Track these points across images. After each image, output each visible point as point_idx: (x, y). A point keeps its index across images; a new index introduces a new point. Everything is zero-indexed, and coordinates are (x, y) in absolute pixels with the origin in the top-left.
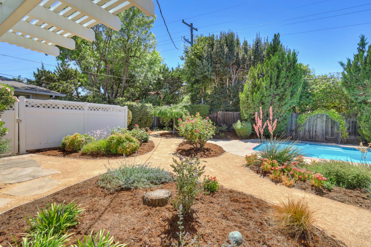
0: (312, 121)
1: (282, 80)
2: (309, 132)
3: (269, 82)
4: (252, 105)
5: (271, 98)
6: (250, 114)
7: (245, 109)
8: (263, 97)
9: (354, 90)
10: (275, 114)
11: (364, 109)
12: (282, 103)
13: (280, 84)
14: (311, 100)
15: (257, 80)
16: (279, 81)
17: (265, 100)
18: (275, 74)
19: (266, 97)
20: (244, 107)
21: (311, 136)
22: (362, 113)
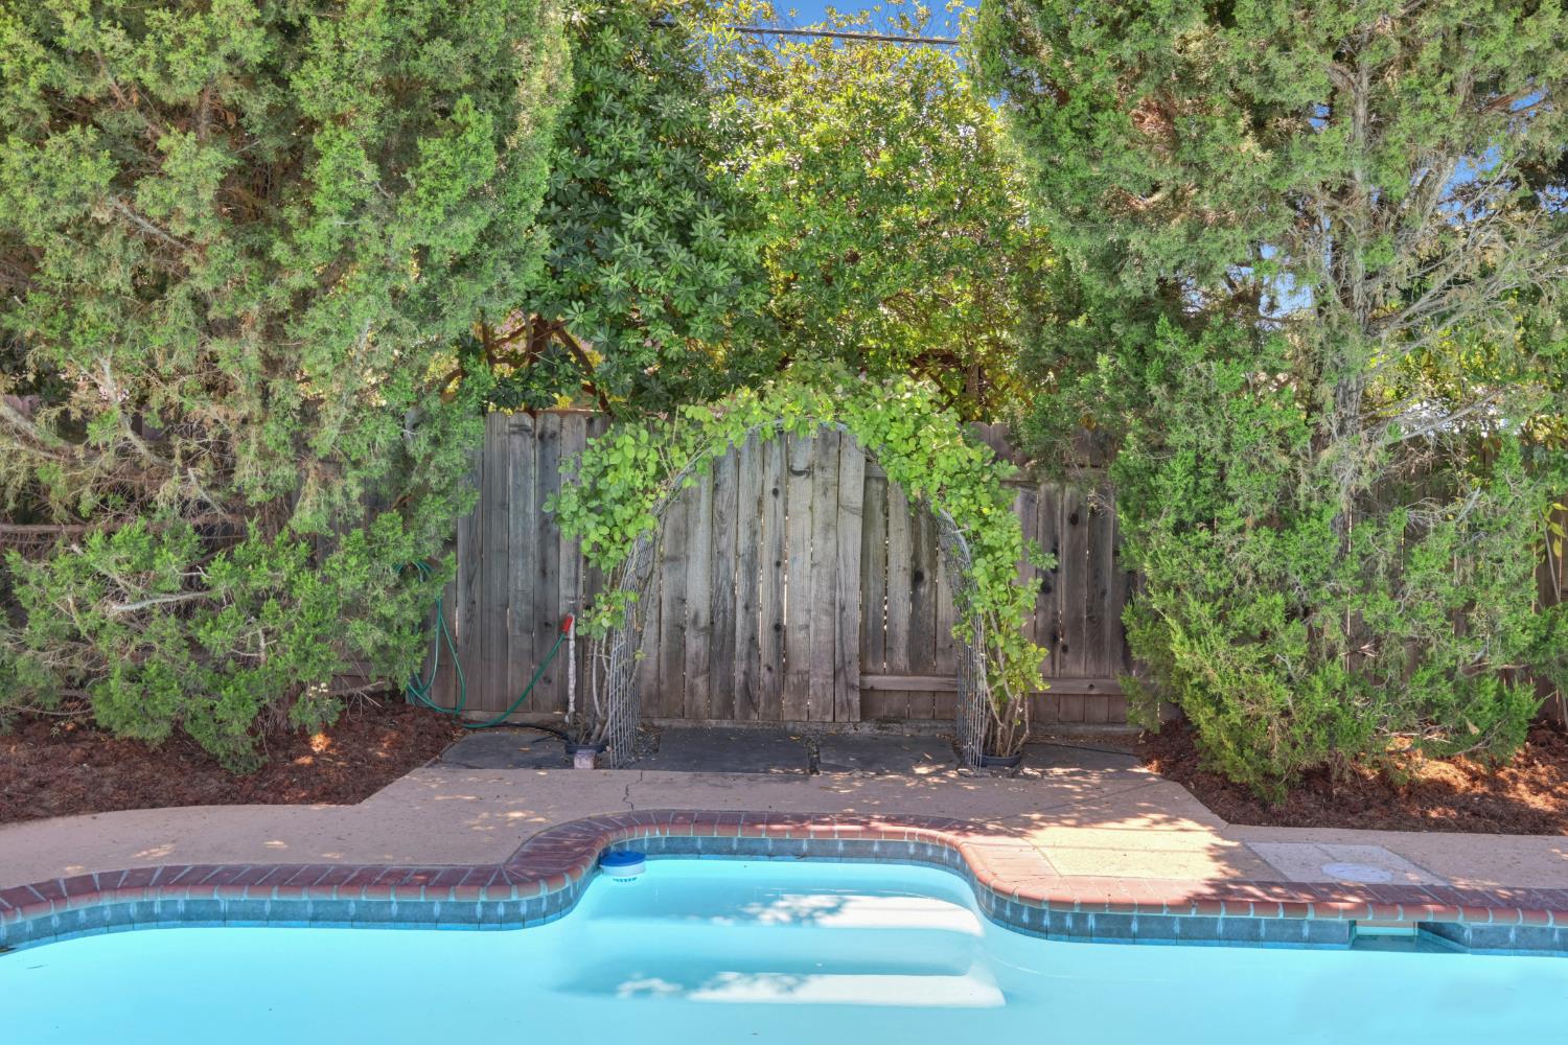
0: (744, 504)
2: (719, 634)
9: (1099, 143)
11: (1175, 387)
14: (714, 259)
21: (739, 677)
22: (1157, 423)
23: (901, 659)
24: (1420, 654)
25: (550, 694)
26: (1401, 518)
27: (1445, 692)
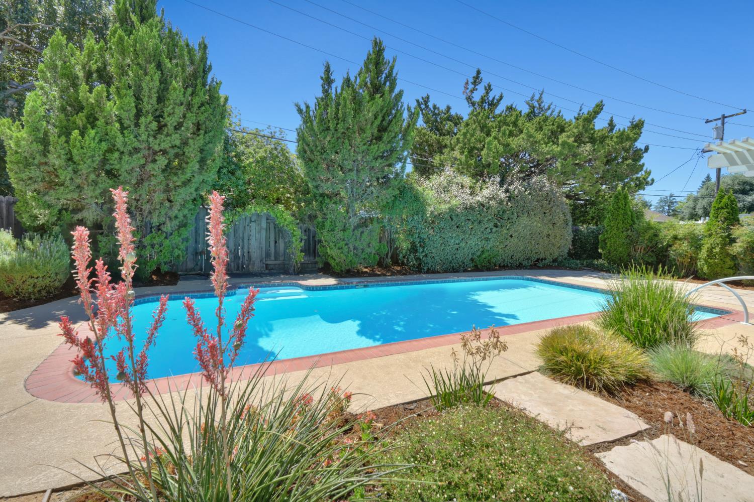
0: (242, 229)
1: (173, 108)
3: (133, 105)
4: (65, 175)
5: (142, 161)
6: (59, 207)
7: (36, 186)
8: (110, 150)
9: (318, 170)
10: (155, 209)
11: (327, 208)
12: (175, 178)
13: (171, 121)
14: (239, 179)
15: (84, 87)
16: (165, 110)
17: (120, 163)
18: (152, 83)
19: (122, 153)
20: (30, 178)
21: (240, 262)
22: (324, 214)
23: (273, 258)
24: (363, 250)
25: (198, 267)
26: (361, 230)
27: (366, 256)
